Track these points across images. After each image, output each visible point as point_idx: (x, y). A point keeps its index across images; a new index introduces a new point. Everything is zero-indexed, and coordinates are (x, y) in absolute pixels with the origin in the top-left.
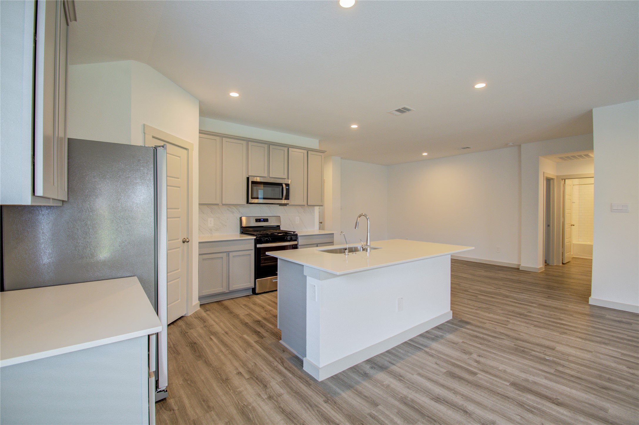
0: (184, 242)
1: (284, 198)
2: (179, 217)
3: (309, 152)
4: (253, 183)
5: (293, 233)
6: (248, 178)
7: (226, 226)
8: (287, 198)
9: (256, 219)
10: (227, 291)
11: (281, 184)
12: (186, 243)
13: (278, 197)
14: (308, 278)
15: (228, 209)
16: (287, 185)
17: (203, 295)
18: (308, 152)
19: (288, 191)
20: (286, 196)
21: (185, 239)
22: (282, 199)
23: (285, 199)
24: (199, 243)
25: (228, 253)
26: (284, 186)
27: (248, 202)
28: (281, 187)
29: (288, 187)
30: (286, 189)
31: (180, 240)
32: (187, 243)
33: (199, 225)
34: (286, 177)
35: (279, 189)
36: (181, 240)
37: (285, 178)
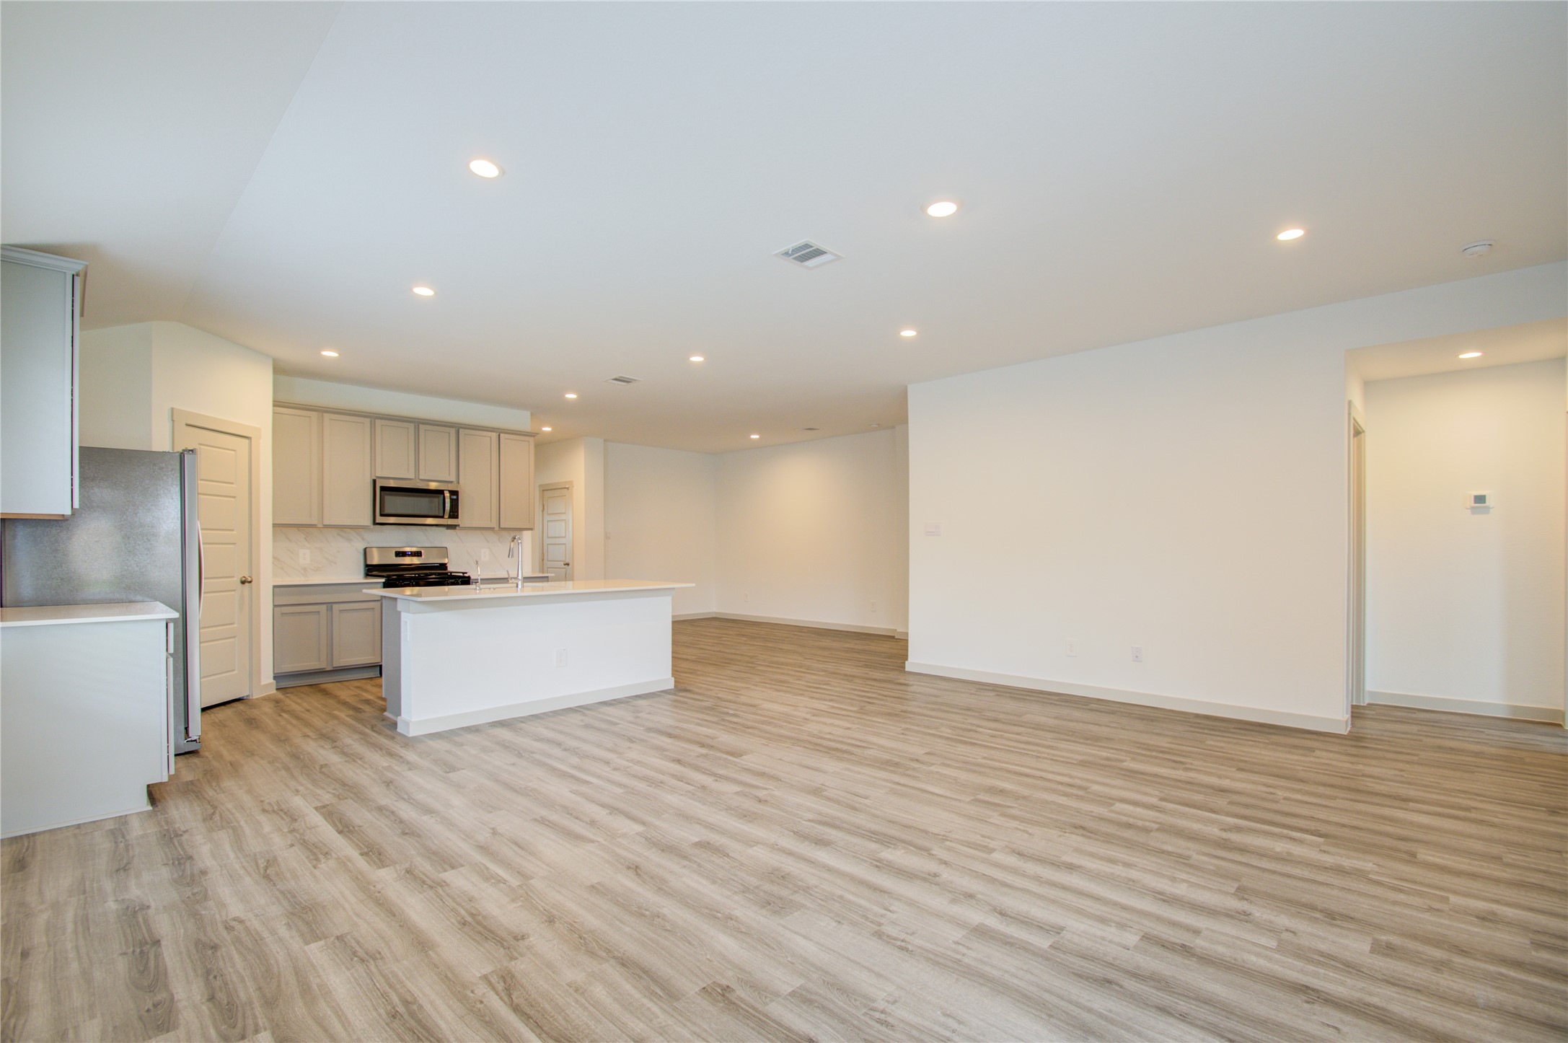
0: (243, 582)
1: (446, 516)
2: (234, 544)
3: (501, 435)
4: (383, 489)
5: (461, 575)
6: (374, 482)
7: (335, 563)
8: (454, 514)
9: (396, 552)
10: (329, 668)
11: (441, 492)
12: (247, 584)
13: (437, 514)
14: (403, 615)
15: (339, 535)
16: (454, 493)
17: (283, 671)
18: (499, 435)
19: (455, 504)
20: (450, 511)
21: (244, 577)
22: (442, 517)
23: (450, 517)
24: (275, 587)
25: (330, 605)
26: (447, 494)
27: (375, 523)
28: (442, 496)
29: (455, 497)
30: (451, 499)
31: (235, 579)
32: (250, 584)
33: (274, 558)
34: (453, 478)
35: (437, 500)
36: (237, 579)
37: (451, 480)
